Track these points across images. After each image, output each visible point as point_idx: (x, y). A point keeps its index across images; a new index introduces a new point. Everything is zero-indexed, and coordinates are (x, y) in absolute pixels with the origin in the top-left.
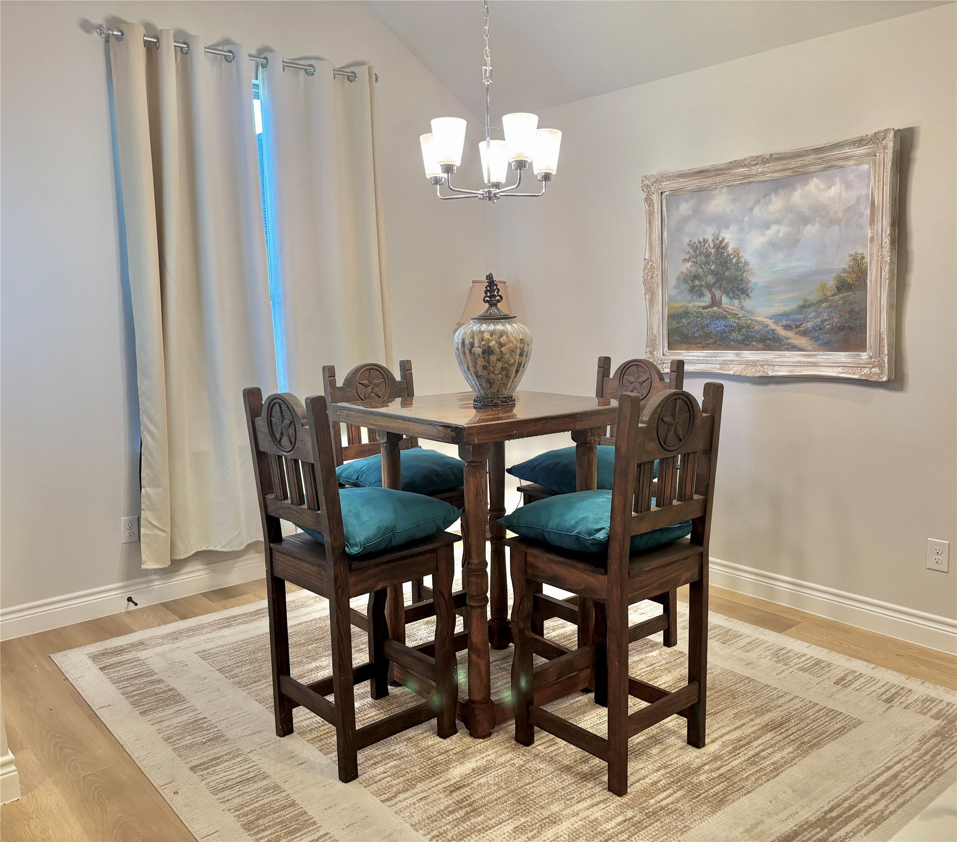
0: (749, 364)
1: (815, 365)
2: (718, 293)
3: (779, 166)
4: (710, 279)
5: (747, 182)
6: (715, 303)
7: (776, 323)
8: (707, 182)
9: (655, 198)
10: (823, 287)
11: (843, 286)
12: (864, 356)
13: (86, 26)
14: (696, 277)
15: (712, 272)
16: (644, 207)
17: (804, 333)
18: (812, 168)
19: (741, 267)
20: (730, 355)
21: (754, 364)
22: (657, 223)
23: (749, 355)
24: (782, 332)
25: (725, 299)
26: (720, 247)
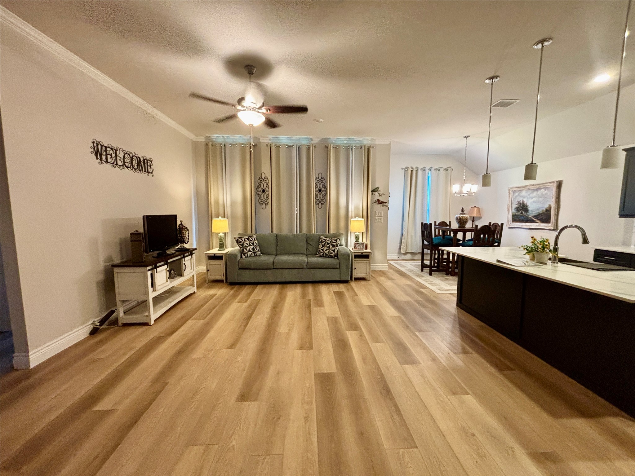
0: (527, 226)
1: (540, 226)
2: (522, 211)
3: (535, 186)
4: (521, 208)
5: (529, 189)
6: (522, 213)
7: (533, 217)
8: (521, 189)
9: (511, 192)
10: (543, 211)
11: (547, 210)
12: (550, 224)
13: (402, 169)
14: (518, 208)
15: (521, 207)
16: (508, 194)
17: (538, 220)
18: (542, 187)
19: (527, 206)
20: (524, 224)
21: (528, 226)
22: (511, 197)
23: (527, 224)
24: (534, 219)
25: (523, 212)
26: (523, 202)
